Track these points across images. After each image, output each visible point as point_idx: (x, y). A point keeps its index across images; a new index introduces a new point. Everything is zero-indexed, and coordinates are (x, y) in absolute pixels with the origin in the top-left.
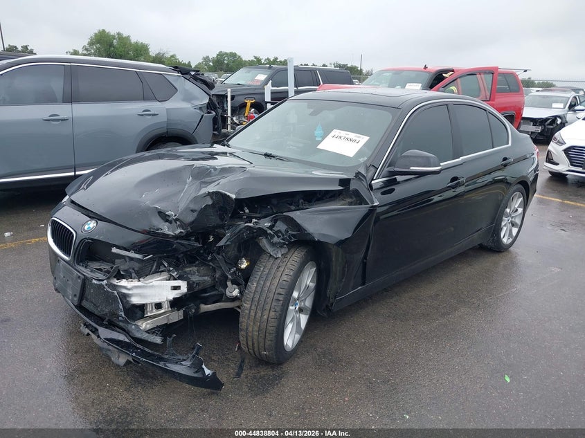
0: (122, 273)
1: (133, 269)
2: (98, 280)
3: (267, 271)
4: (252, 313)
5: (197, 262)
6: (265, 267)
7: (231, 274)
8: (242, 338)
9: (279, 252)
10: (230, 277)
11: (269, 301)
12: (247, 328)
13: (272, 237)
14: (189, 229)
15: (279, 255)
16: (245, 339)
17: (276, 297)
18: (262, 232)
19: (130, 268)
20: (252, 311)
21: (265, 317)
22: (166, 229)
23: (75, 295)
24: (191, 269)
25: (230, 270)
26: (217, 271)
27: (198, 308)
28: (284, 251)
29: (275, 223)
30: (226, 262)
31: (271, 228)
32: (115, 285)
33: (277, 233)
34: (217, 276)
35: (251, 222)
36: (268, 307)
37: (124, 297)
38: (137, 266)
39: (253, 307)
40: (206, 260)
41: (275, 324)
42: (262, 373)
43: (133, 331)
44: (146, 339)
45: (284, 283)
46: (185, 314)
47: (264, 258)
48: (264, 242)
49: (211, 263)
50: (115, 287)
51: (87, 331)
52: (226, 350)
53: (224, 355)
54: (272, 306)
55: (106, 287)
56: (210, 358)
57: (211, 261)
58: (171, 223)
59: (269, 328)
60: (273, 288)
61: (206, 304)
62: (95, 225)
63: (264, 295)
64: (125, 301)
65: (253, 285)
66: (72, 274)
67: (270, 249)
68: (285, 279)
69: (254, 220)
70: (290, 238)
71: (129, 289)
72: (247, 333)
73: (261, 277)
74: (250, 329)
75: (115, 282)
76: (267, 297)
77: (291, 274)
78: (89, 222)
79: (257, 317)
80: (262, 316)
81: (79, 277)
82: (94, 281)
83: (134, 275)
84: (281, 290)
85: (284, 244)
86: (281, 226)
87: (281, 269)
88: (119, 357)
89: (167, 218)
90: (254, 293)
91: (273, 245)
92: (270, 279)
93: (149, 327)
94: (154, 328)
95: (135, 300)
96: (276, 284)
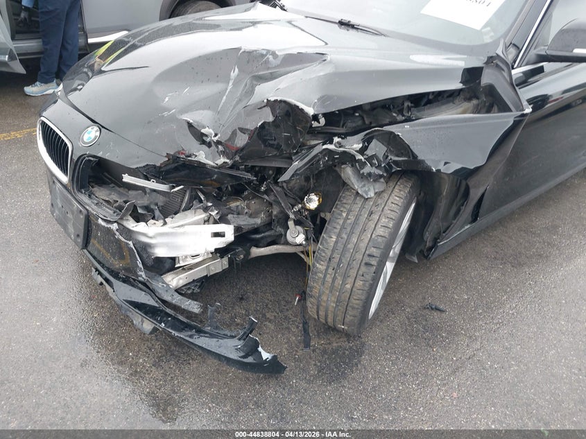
0: (140, 211)
1: (157, 204)
2: (105, 220)
3: (352, 218)
4: (329, 279)
5: (246, 193)
6: (349, 211)
7: (294, 213)
8: (310, 305)
9: (372, 189)
10: (292, 216)
11: (356, 265)
12: (320, 296)
13: (363, 165)
14: (237, 158)
15: (371, 194)
16: (315, 307)
17: (367, 259)
18: (348, 158)
19: (151, 203)
20: (328, 276)
21: (348, 286)
22: (202, 156)
23: (78, 236)
24: (238, 203)
25: (293, 206)
26: (274, 207)
27: (248, 253)
28: (379, 186)
29: (369, 143)
30: (286, 195)
31: (362, 151)
32: (130, 231)
33: (370, 159)
34: (275, 213)
35: (331, 142)
36: (353, 273)
37: (144, 249)
38: (161, 200)
39: (330, 271)
40: (259, 191)
41: (363, 298)
42: (335, 344)
43: (160, 291)
44: (178, 304)
45: (380, 240)
46: (231, 262)
47: (347, 198)
48: (348, 172)
49: (265, 197)
50: (129, 233)
51: (100, 279)
52: (283, 303)
53: (281, 311)
54: (360, 272)
55: (117, 233)
56: (264, 315)
57: (266, 192)
58: (209, 145)
59: (352, 300)
60: (363, 245)
61: (257, 246)
62: (98, 134)
63: (348, 255)
64: (145, 256)
65: (330, 238)
66: (71, 204)
67: (356, 184)
68: (382, 234)
69: (336, 139)
70: (391, 167)
71: (151, 238)
72: (319, 301)
73: (343, 227)
74: (324, 298)
75: (131, 224)
76: (352, 259)
77: (391, 225)
78: (90, 129)
79: (336, 284)
80: (344, 283)
81: (81, 211)
82: (100, 221)
83: (157, 213)
84: (375, 250)
85: (381, 176)
86: (377, 148)
87: (375, 217)
88: (143, 322)
89: (204, 138)
90: (333, 251)
91: (362, 177)
92: (357, 231)
93: (182, 283)
94: (189, 283)
95: (160, 252)
96: (366, 241)
